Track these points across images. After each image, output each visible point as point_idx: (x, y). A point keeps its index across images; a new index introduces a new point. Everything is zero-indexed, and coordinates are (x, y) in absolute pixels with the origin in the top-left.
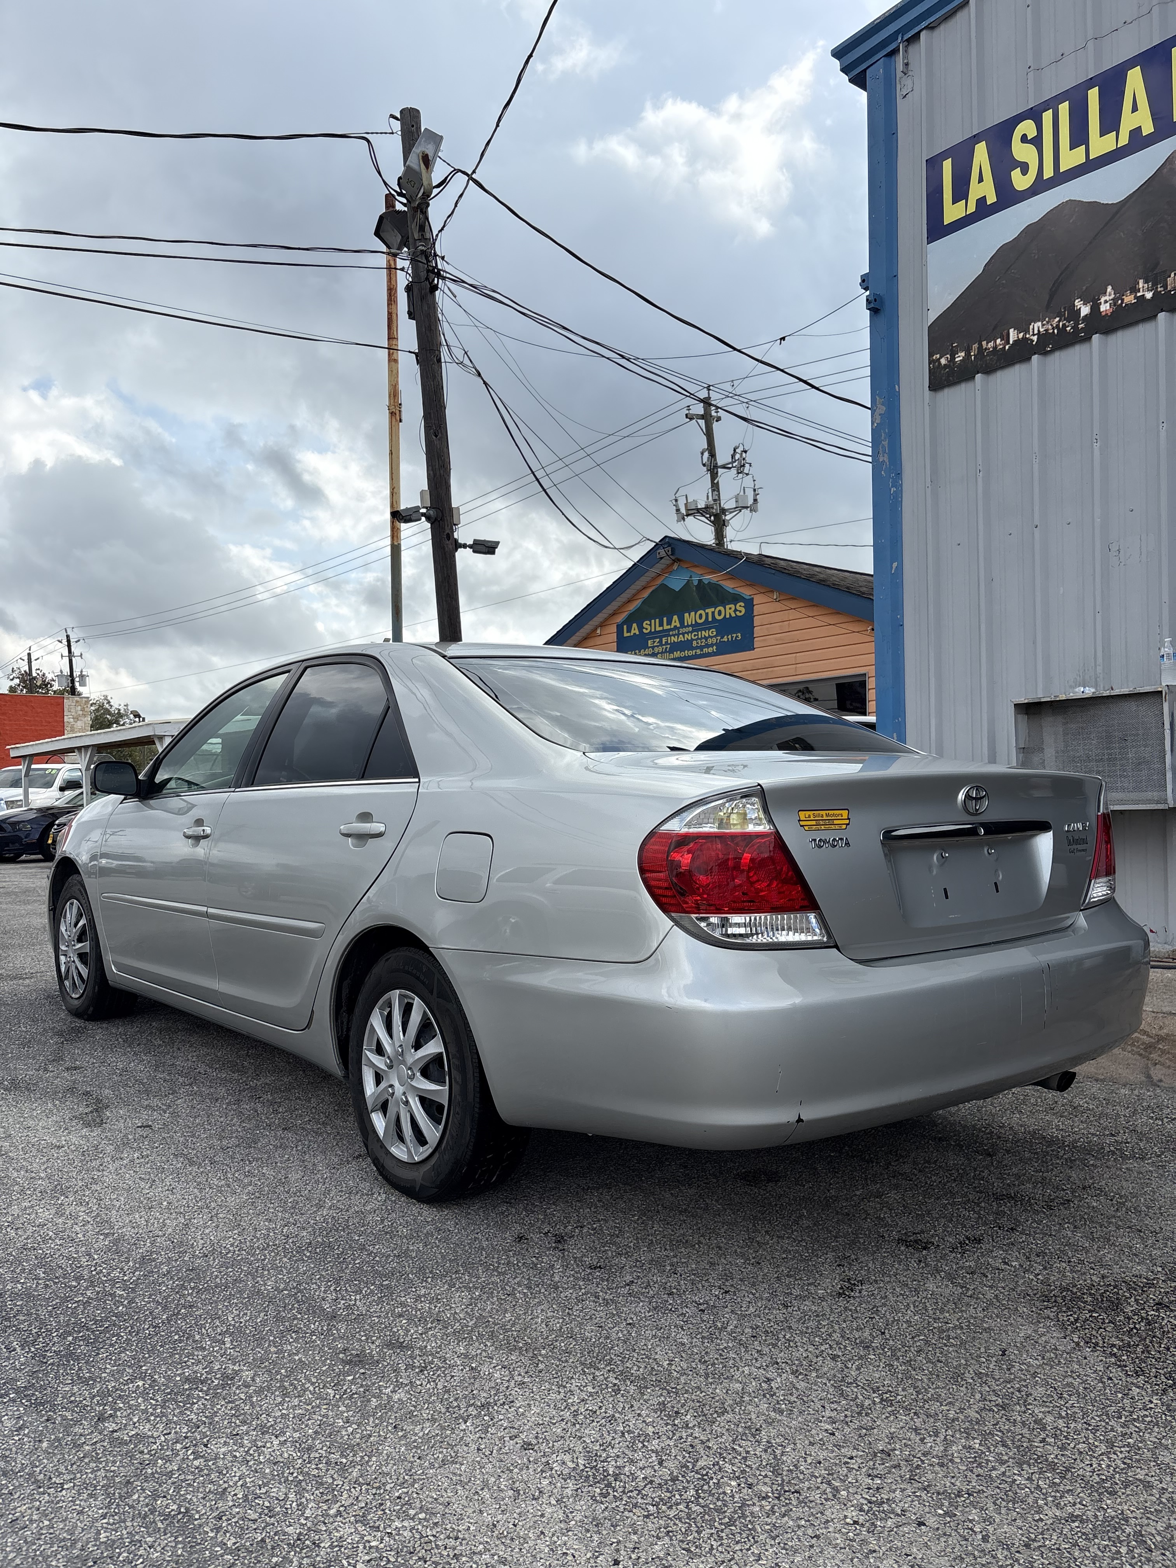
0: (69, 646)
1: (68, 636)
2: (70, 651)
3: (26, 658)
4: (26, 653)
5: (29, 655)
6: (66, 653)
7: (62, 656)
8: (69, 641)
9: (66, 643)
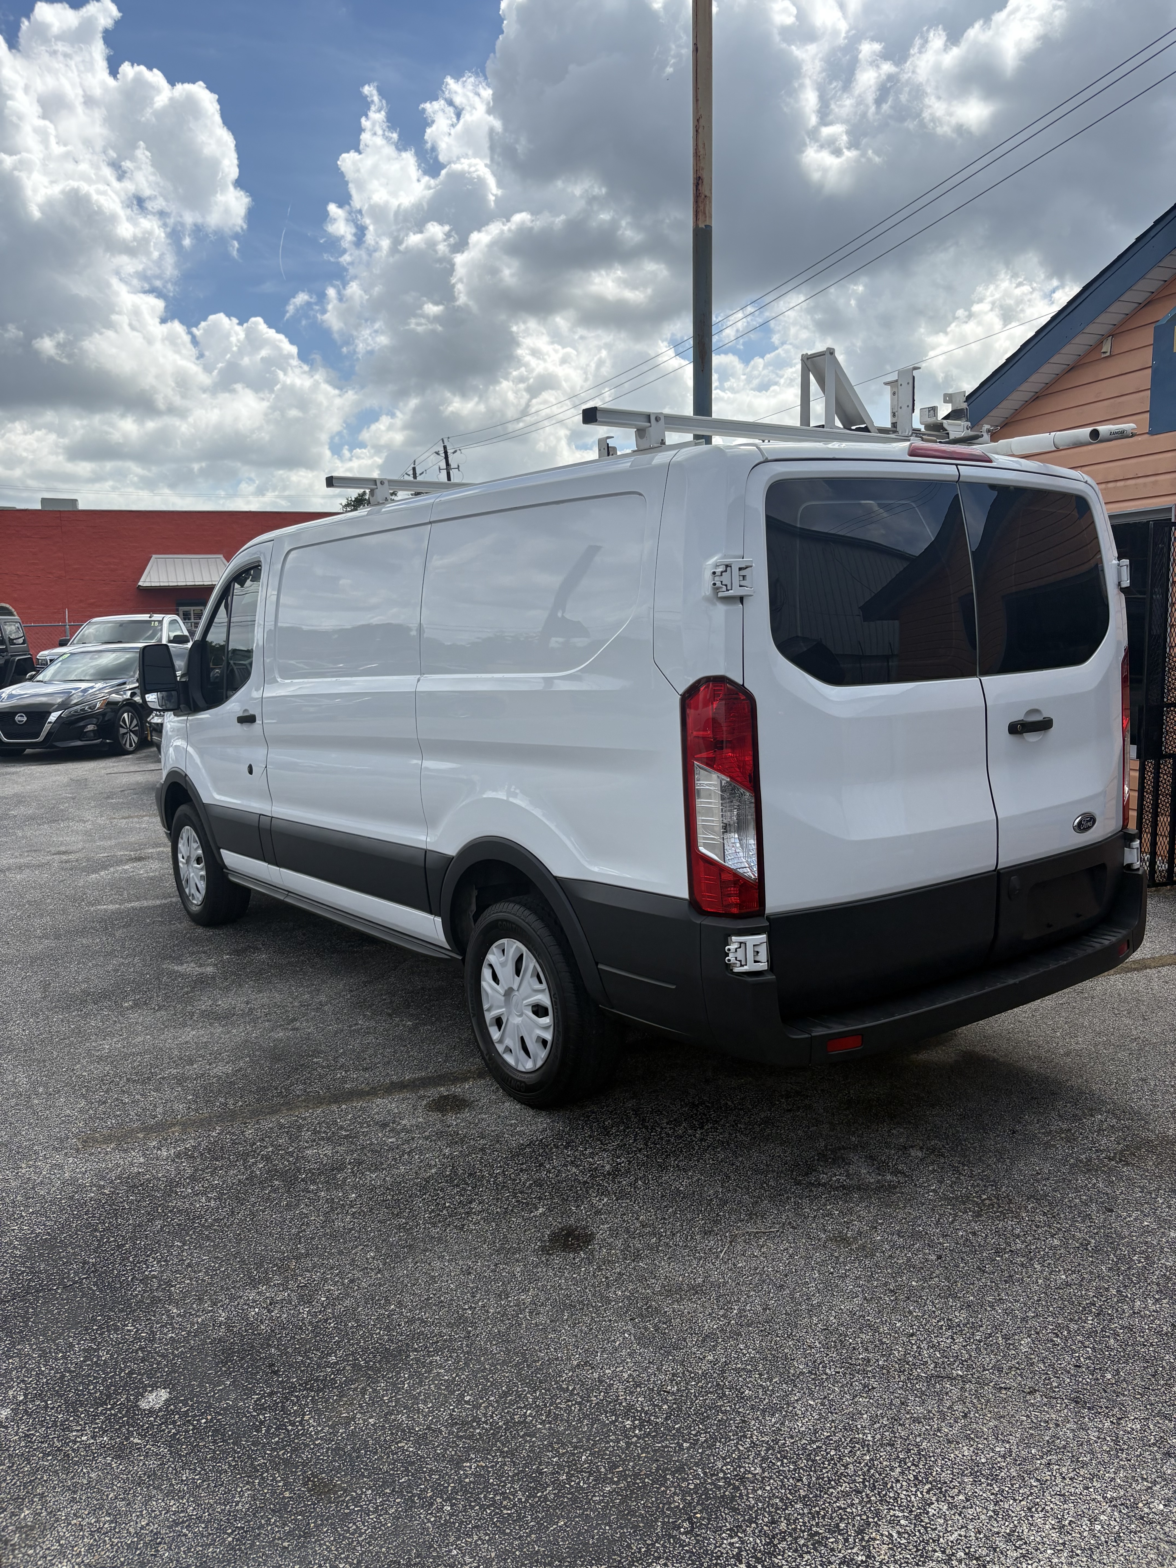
0: (446, 458)
1: (445, 447)
2: (448, 464)
3: (411, 472)
4: (411, 468)
5: (414, 469)
6: (443, 464)
7: (440, 469)
8: (446, 452)
9: (443, 455)
